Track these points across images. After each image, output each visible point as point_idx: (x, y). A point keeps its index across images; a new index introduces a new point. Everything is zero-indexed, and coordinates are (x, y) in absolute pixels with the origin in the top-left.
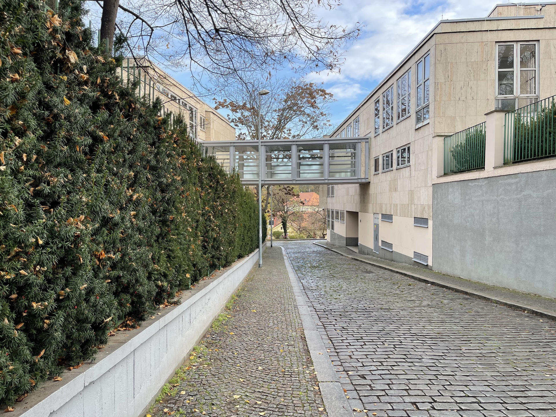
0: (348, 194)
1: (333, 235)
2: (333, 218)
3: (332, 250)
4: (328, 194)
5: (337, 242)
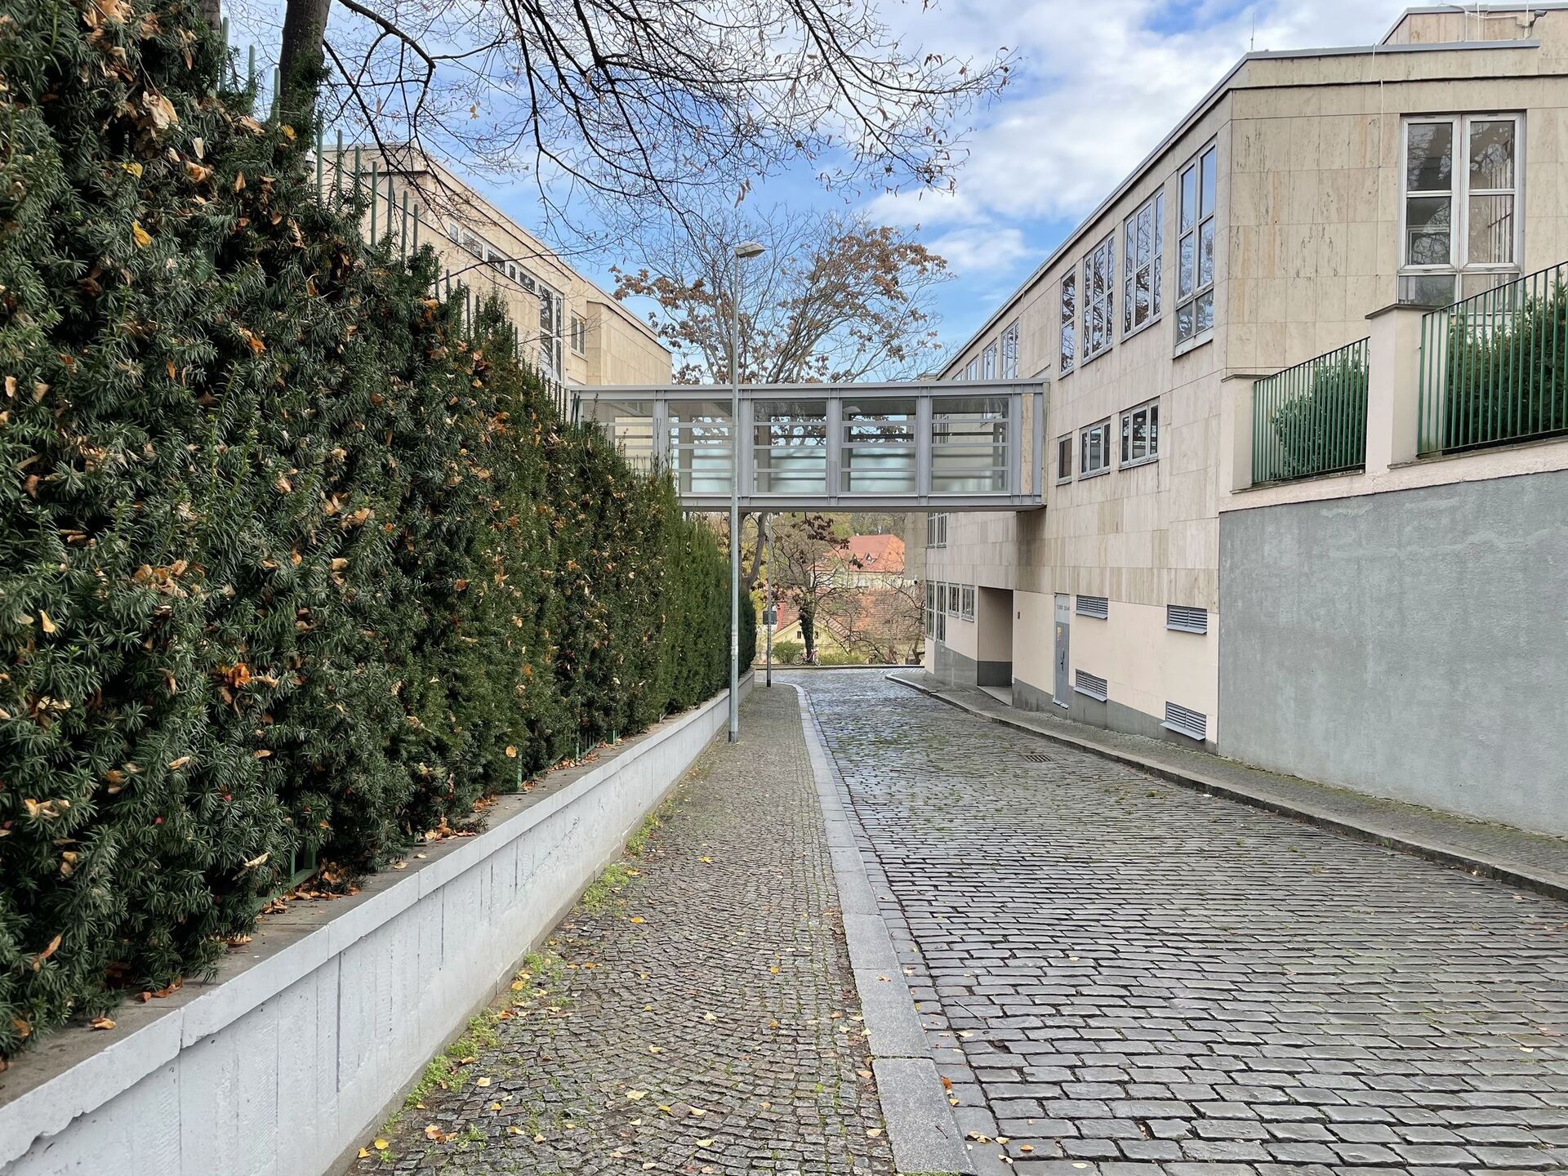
0: (984, 540)
1: (942, 654)
2: (942, 609)
3: (937, 697)
4: (930, 540)
5: (952, 674)
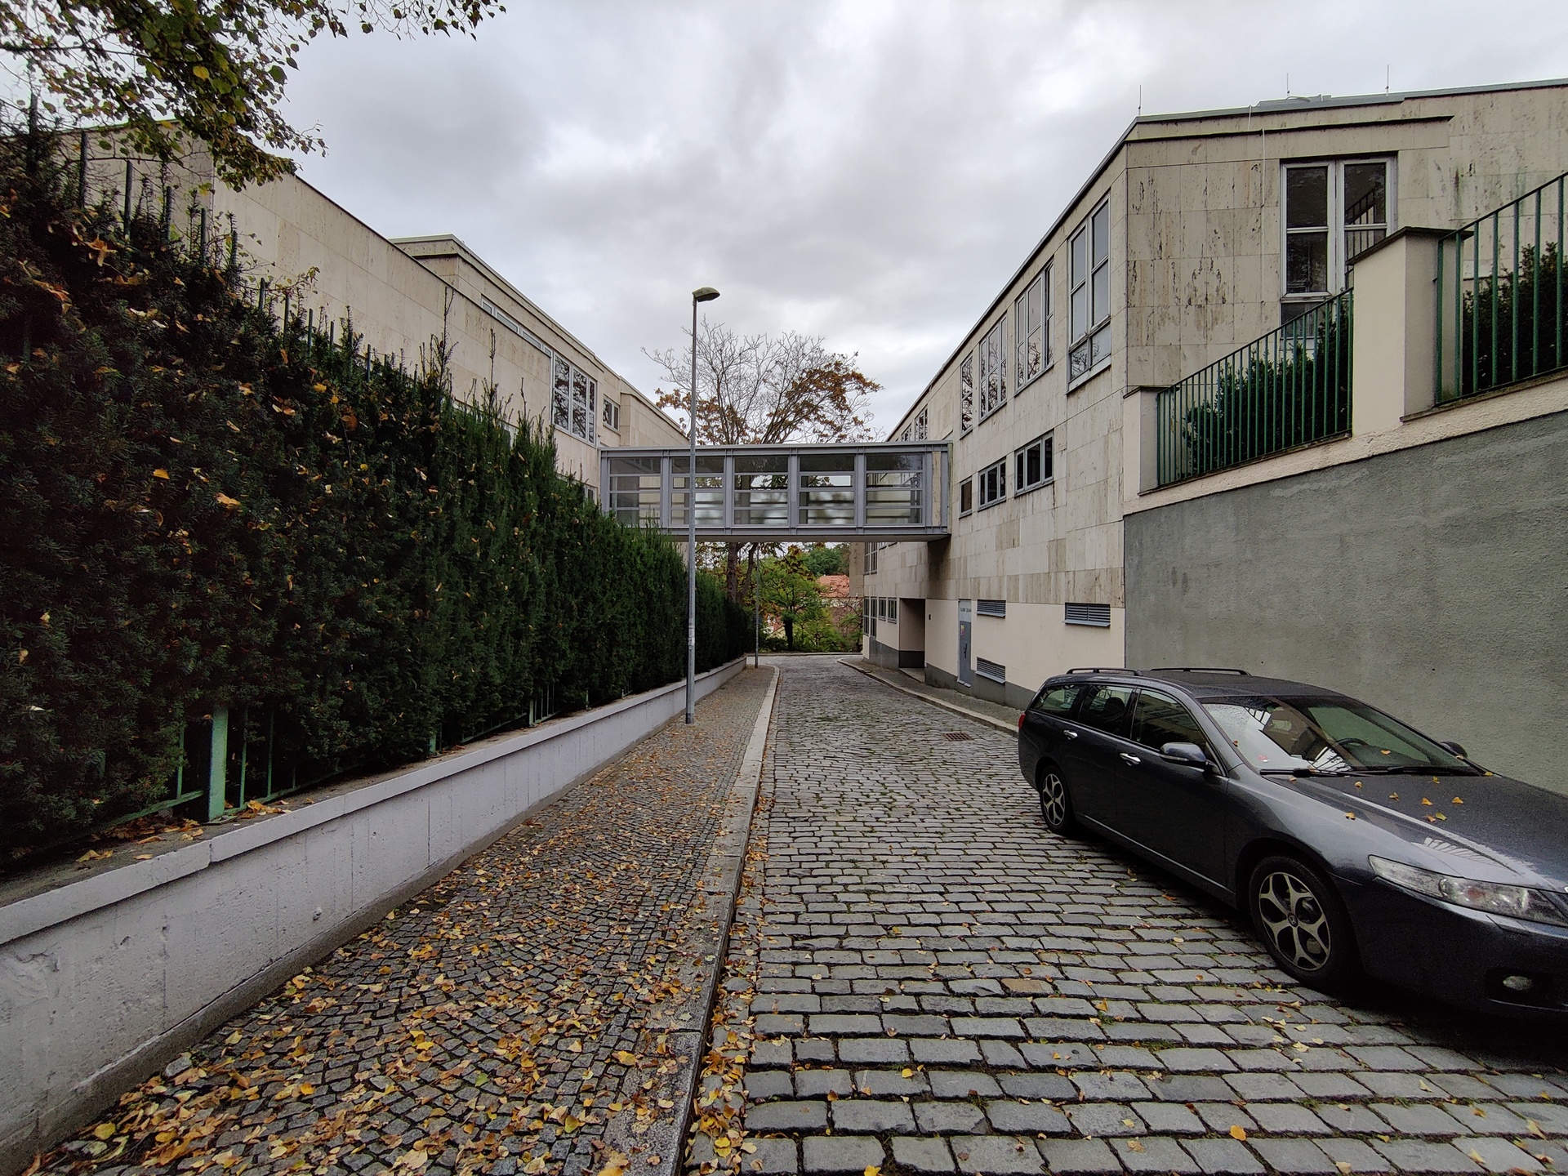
0: (903, 565)
1: (875, 646)
2: (874, 614)
3: (869, 675)
4: (866, 569)
5: (881, 659)
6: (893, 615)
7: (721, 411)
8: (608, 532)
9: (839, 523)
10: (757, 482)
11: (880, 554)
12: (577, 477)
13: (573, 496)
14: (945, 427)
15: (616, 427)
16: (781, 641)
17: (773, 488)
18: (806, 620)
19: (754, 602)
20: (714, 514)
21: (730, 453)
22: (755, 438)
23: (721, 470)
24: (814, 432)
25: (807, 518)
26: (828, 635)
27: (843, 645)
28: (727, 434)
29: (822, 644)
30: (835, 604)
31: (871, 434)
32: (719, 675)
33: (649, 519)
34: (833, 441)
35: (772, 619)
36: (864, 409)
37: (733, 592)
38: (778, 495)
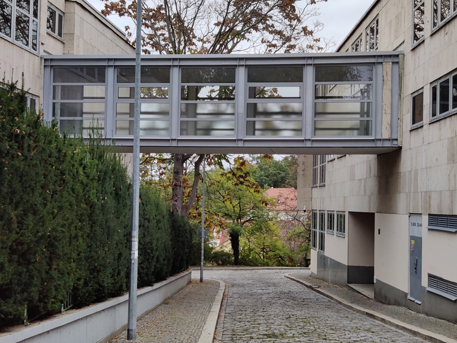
1: (322, 260)
2: (322, 228)
3: (319, 292)
4: (315, 182)
5: (329, 274)
6: (341, 229)
7: (168, 19)
8: (50, 142)
9: (287, 135)
10: (204, 93)
11: (329, 167)
12: (19, 86)
13: (14, 106)
14: (396, 38)
15: (60, 34)
16: (227, 255)
17: (220, 98)
18: (252, 234)
19: (200, 215)
20: (160, 124)
21: (176, 63)
22: (203, 47)
23: (166, 79)
24: (263, 41)
25: (254, 130)
26: (274, 248)
27: (291, 260)
28: (173, 43)
29: (269, 258)
30: (283, 217)
31: (321, 44)
32: (163, 290)
33: (93, 129)
34: (281, 52)
35: (218, 232)
36: (314, 19)
37: (179, 204)
38: (224, 106)
